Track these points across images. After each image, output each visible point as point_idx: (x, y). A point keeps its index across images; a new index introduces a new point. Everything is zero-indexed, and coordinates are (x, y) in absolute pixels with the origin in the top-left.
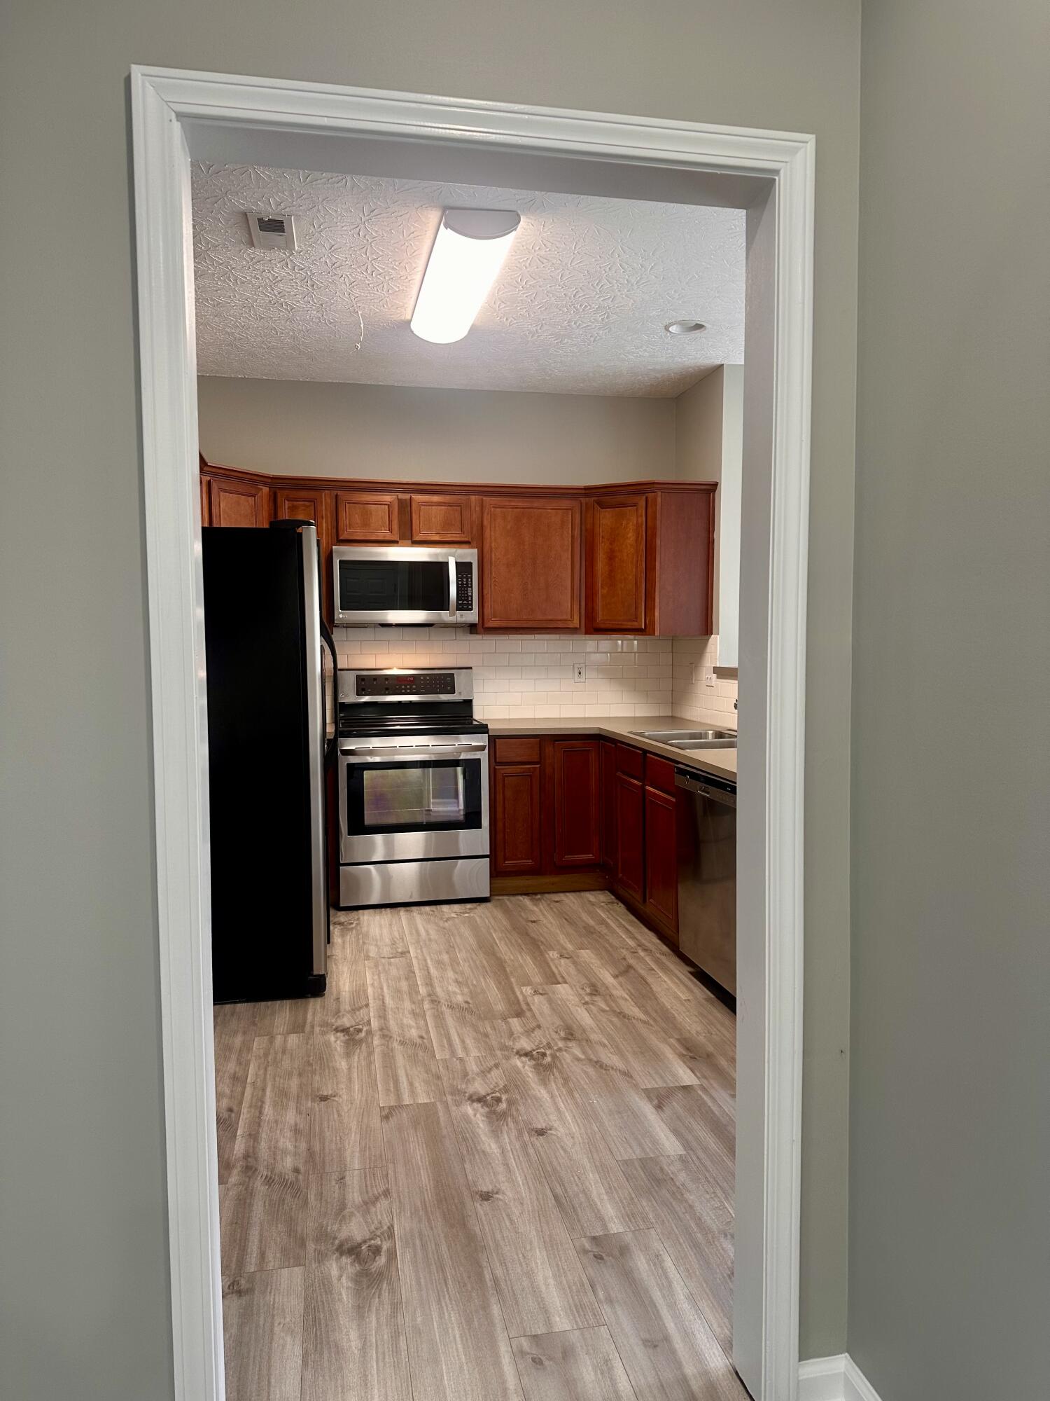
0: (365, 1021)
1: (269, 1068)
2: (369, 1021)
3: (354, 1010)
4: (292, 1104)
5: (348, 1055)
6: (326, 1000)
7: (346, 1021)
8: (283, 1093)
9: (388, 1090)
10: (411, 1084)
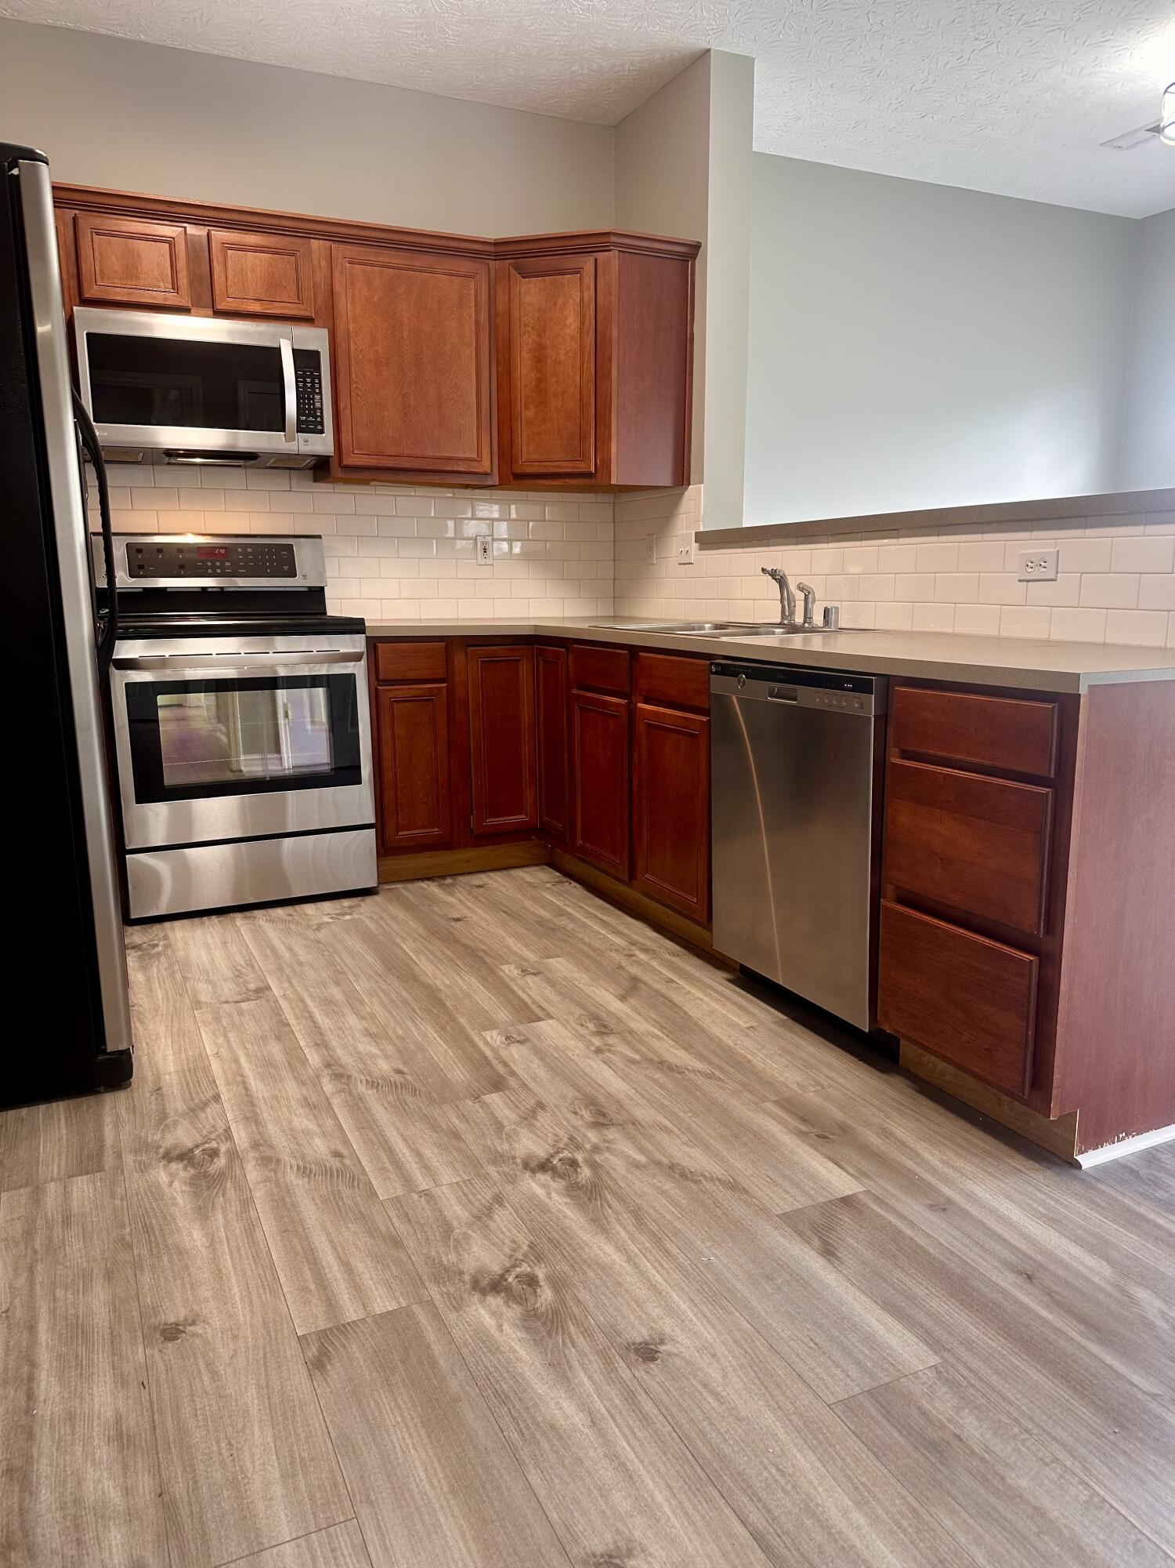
0: (221, 1130)
1: (40, 1267)
2: (228, 1130)
3: (194, 1111)
4: (101, 1359)
5: (203, 1213)
6: (136, 1095)
7: (183, 1136)
8: (75, 1331)
9: (304, 1289)
10: (347, 1267)
